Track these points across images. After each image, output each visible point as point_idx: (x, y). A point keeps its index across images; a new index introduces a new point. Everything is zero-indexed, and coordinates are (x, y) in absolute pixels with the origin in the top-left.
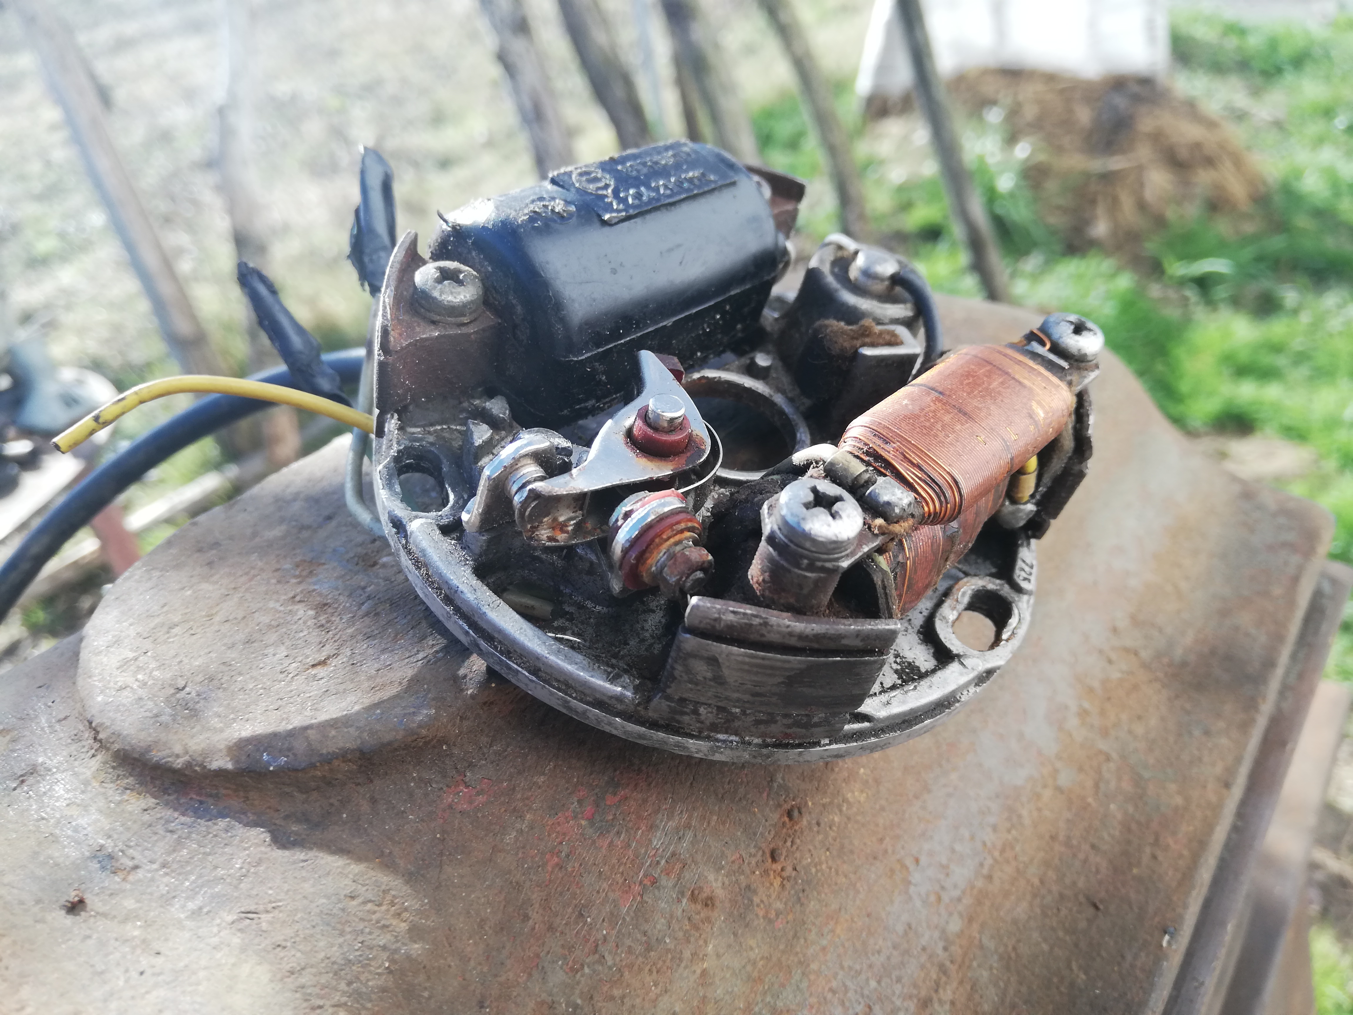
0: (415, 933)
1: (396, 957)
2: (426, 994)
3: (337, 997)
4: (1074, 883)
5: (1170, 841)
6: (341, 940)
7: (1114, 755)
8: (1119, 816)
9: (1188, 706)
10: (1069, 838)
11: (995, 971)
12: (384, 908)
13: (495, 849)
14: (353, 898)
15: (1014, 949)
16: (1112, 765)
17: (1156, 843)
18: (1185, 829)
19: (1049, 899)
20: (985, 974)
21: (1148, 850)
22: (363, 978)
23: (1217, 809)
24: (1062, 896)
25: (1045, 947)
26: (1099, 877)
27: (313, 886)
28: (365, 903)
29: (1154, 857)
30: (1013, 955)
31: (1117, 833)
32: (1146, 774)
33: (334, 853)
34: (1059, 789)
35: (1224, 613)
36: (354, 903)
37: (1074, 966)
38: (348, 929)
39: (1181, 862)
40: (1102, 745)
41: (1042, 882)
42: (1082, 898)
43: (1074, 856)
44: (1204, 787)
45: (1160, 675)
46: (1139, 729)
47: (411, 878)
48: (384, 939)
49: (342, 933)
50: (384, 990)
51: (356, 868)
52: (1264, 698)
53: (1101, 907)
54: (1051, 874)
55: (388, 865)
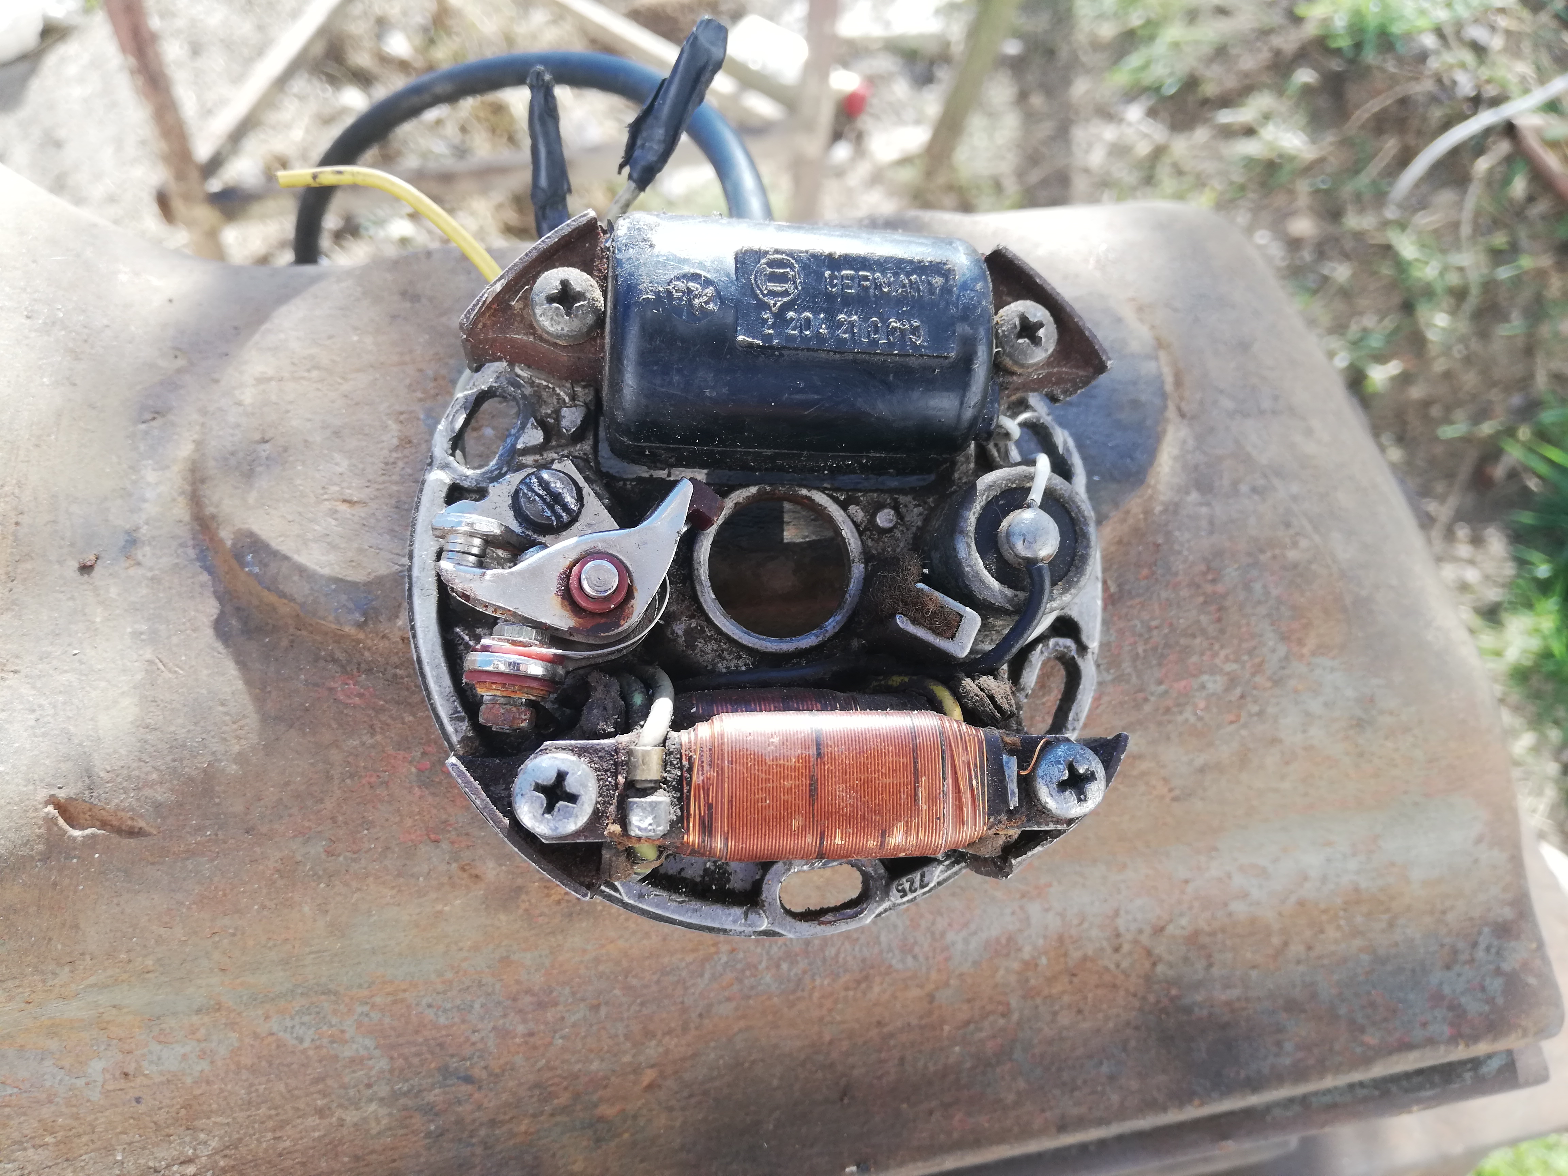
0: (241, 759)
1: (216, 764)
2: (217, 800)
3: (159, 763)
4: (853, 1067)
5: (959, 1116)
6: (193, 728)
7: (1015, 1017)
8: (952, 1060)
9: (1133, 1043)
10: (891, 1035)
11: (721, 1062)
12: (235, 726)
13: (335, 744)
14: (223, 705)
15: (753, 1062)
16: (1002, 1022)
17: (946, 1106)
18: (983, 1120)
19: (821, 1058)
20: (712, 1056)
21: (933, 1104)
22: (185, 762)
23: (1026, 1133)
24: (832, 1065)
25: (775, 1082)
26: (875, 1081)
27: (209, 675)
28: (226, 714)
29: (931, 1113)
30: (747, 1065)
31: (932, 1069)
32: (1018, 1054)
33: (238, 662)
34: (931, 998)
35: (1292, 1006)
36: (221, 709)
37: (777, 1114)
38: (202, 724)
39: (942, 1137)
40: (1014, 1002)
41: (831, 1042)
42: (843, 1082)
43: (880, 1051)
44: (1043, 1111)
45: (1152, 998)
46: (1065, 1019)
47: (265, 719)
48: (218, 748)
49: (196, 724)
50: (191, 779)
51: (240, 685)
52: (1202, 1104)
53: (846, 1101)
54: (845, 1045)
55: (260, 700)
